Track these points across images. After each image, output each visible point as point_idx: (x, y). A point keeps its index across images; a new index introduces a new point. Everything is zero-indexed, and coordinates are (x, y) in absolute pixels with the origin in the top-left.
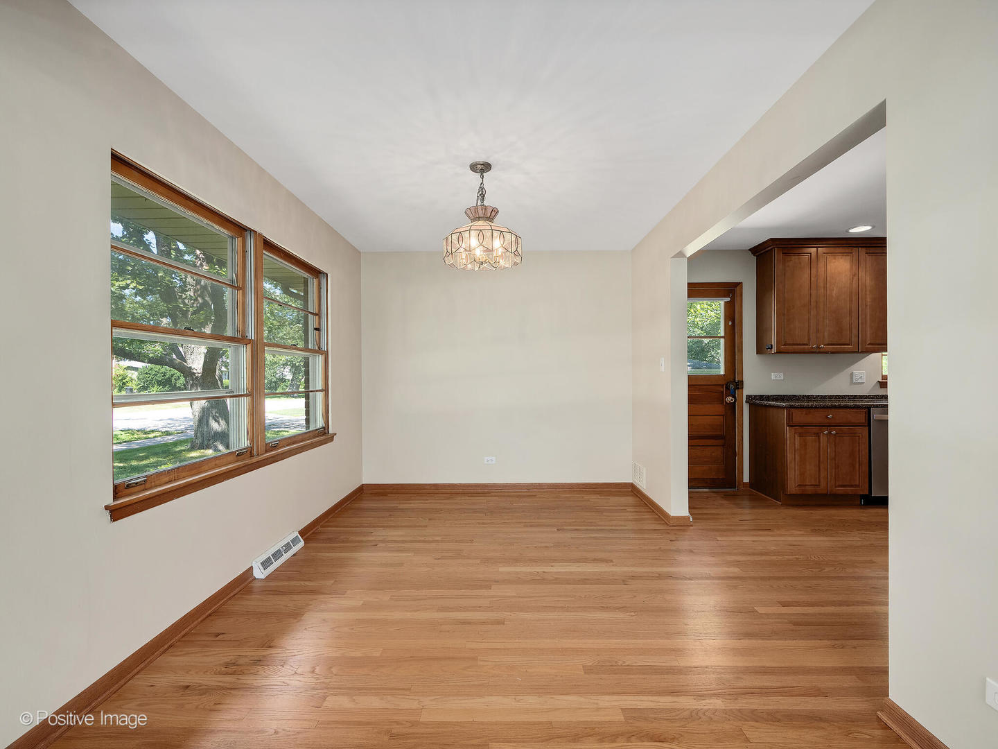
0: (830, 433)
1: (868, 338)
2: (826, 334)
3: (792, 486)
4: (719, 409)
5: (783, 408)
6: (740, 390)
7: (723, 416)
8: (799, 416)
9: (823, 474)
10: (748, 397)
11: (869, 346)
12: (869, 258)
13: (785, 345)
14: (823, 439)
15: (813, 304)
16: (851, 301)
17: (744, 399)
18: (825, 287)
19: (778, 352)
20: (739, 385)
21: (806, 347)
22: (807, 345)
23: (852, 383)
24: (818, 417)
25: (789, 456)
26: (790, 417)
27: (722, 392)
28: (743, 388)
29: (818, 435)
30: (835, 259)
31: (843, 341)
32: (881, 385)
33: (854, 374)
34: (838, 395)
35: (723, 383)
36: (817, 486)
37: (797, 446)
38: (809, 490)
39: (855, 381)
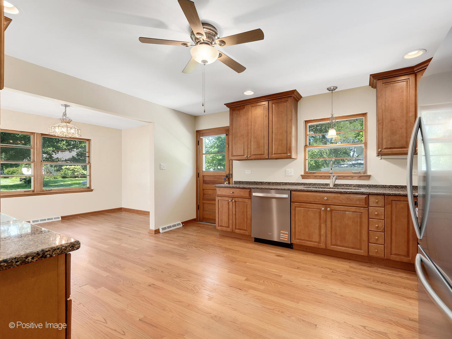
6: (231, 179)
8: (220, 191)
13: (233, 156)
14: (230, 204)
15: (246, 134)
18: (252, 125)
20: (230, 176)
22: (243, 156)
29: (228, 201)
31: (260, 153)
32: (303, 177)
33: (287, 171)
34: (277, 182)
35: (225, 175)
36: (228, 227)
37: (219, 206)
38: (224, 229)
39: (287, 175)
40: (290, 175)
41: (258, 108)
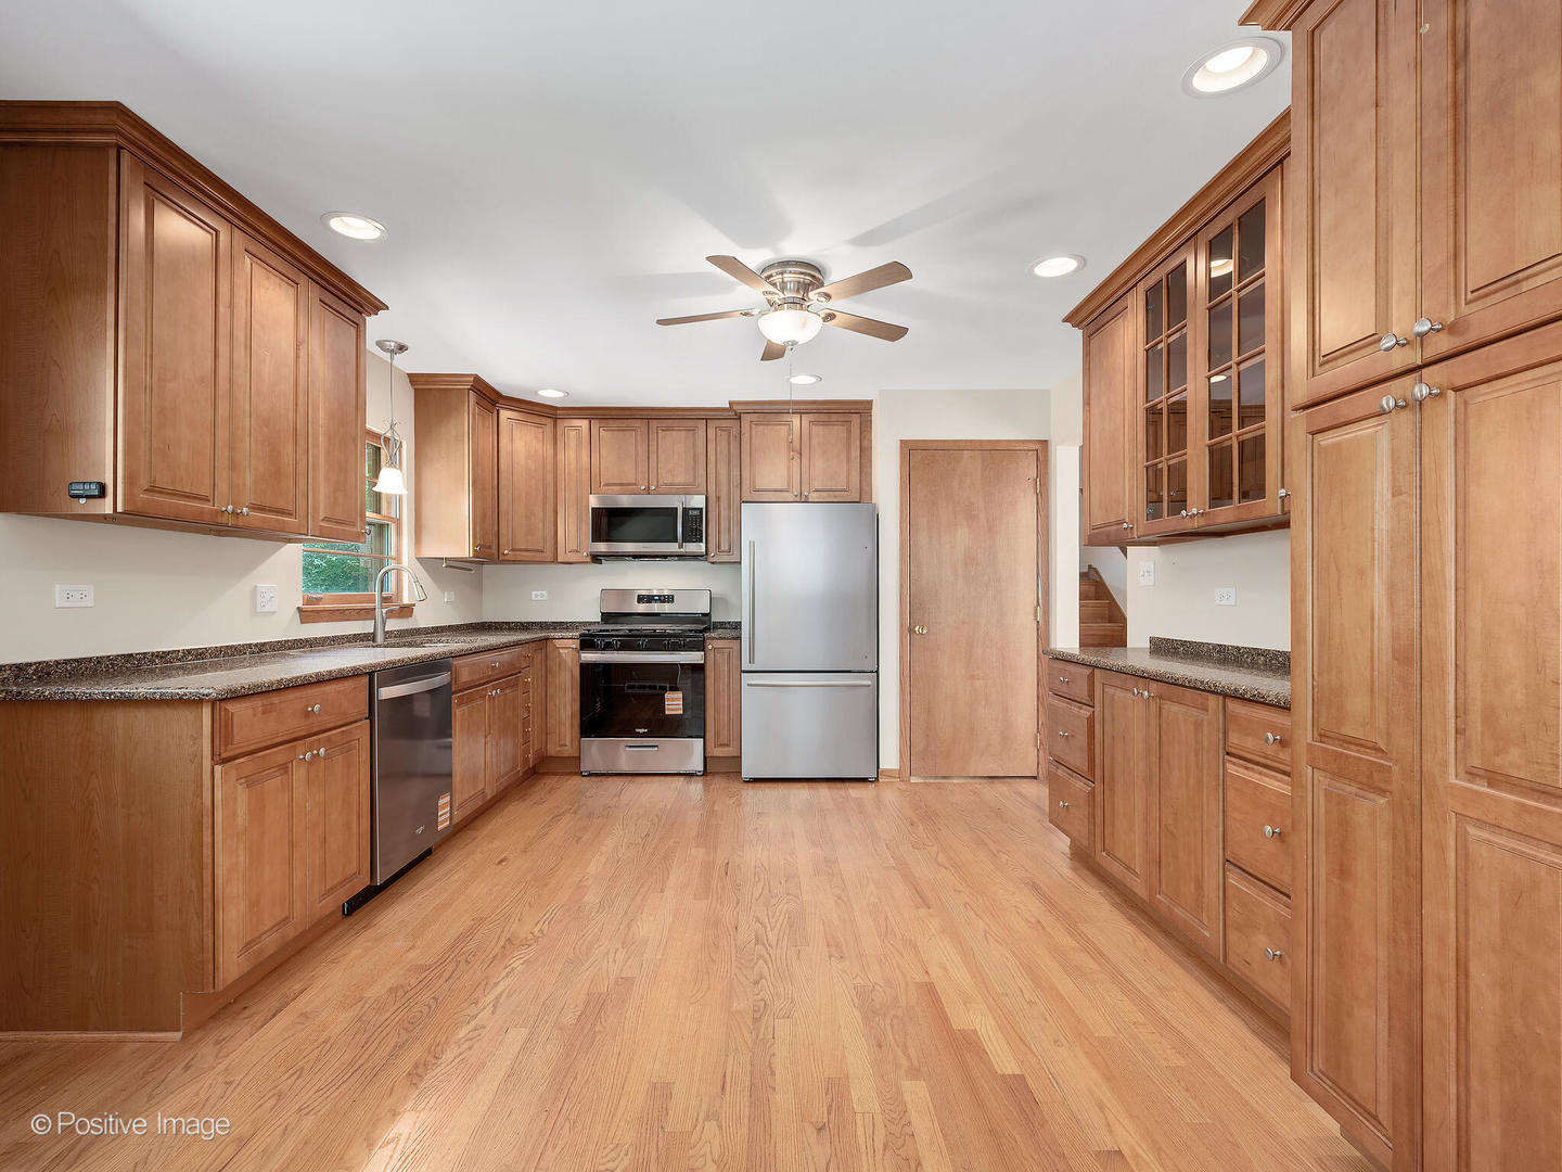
1: (322, 507)
3: (232, 964)
5: (196, 702)
9: (298, 877)
11: (325, 524)
12: (324, 313)
13: (149, 490)
14: (298, 776)
15: (224, 384)
18: (248, 348)
19: (130, 514)
21: (207, 506)
22: (205, 501)
23: (255, 613)
24: (288, 714)
26: (223, 732)
29: (285, 768)
30: (268, 279)
31: (281, 505)
32: (305, 616)
33: (258, 591)
34: (232, 647)
36: (285, 920)
37: (242, 819)
38: (270, 943)
39: (259, 609)
40: (267, 609)
41: (275, 280)
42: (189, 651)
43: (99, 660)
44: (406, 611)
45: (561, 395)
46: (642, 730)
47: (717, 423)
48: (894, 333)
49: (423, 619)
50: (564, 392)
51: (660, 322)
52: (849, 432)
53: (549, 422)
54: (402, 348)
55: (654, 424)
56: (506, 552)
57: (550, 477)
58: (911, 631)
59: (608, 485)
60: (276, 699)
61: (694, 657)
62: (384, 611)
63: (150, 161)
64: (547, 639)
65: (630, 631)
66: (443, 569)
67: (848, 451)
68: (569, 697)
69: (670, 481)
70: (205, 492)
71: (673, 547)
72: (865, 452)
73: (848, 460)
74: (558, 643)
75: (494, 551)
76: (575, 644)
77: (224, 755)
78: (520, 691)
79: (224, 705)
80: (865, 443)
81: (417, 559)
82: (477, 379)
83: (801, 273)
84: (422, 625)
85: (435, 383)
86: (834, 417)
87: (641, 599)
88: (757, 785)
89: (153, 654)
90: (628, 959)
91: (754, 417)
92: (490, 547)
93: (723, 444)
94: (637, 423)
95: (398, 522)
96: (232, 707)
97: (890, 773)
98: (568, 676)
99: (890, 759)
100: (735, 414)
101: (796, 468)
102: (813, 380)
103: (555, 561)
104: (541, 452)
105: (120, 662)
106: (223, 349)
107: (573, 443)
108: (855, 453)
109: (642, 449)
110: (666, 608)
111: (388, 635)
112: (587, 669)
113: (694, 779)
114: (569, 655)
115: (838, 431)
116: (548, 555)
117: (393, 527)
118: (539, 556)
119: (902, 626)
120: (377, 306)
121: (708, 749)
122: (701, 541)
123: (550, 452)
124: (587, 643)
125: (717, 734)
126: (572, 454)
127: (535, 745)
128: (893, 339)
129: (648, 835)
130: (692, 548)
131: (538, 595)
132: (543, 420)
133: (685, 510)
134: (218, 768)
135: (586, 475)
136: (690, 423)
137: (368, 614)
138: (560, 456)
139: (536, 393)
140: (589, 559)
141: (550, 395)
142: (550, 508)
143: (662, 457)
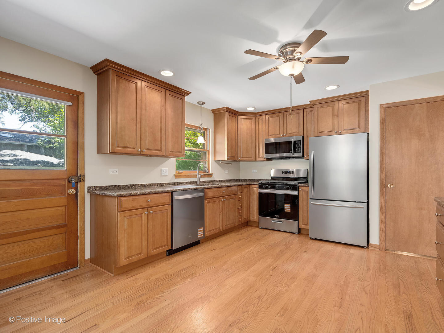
0: (149, 212)
1: (170, 148)
2: (147, 142)
3: (123, 261)
4: (61, 200)
5: (115, 197)
6: (82, 183)
7: (65, 206)
8: (127, 203)
9: (145, 243)
10: (90, 188)
11: (171, 153)
12: (171, 98)
13: (118, 147)
14: (145, 217)
15: (139, 120)
16: (161, 122)
17: (86, 190)
18: (146, 110)
19: (113, 153)
20: (81, 179)
21: (133, 150)
22: (134, 148)
23: (161, 176)
24: (141, 201)
25: (120, 237)
27: (65, 185)
28: (84, 181)
29: (141, 215)
30: (152, 92)
31: (157, 148)
32: (176, 177)
33: (162, 170)
34: (154, 184)
35: (65, 177)
36: (141, 253)
37: (126, 226)
38: (135, 258)
39: (162, 175)
40: (165, 174)
41: (154, 92)
42: (142, 185)
43: (119, 186)
44: (210, 175)
45: (254, 109)
46: (277, 216)
47: (307, 110)
48: (344, 60)
49: (216, 177)
50: (254, 108)
51: (250, 79)
52: (359, 105)
53: (254, 118)
54: (203, 103)
55: (285, 113)
56: (240, 158)
57: (254, 135)
58: (385, 186)
59: (271, 135)
60: (137, 197)
61: (295, 193)
62: (200, 175)
63: (117, 70)
64: (250, 185)
65: (279, 183)
66: (221, 163)
67: (359, 113)
68: (256, 203)
69: (291, 132)
70: (133, 146)
71: (291, 155)
72: (367, 112)
73: (359, 117)
74: (253, 186)
75: (236, 158)
76: (257, 186)
77: (120, 210)
78: (236, 199)
79: (120, 198)
80: (367, 108)
81: (214, 161)
82: (227, 108)
83: (293, 47)
84: (216, 179)
85: (217, 111)
86: (353, 100)
87: (283, 172)
88: (315, 241)
89: (132, 185)
90: (216, 289)
91: (319, 105)
92: (234, 157)
93: (309, 117)
94: (280, 114)
95: (209, 151)
96: (122, 199)
97: (374, 246)
98: (256, 196)
99: (375, 239)
100: (312, 105)
101: (336, 123)
102: (336, 87)
103: (255, 160)
104: (251, 127)
105: (124, 186)
106: (139, 111)
107: (260, 123)
108: (362, 113)
109: (282, 123)
110: (291, 175)
111: (200, 182)
112: (260, 194)
113: (294, 235)
114: (256, 190)
115: (355, 105)
116: (253, 159)
117: (207, 152)
118: (250, 159)
119: (381, 184)
120: (188, 93)
121: (300, 225)
122: (300, 152)
123: (254, 127)
124: (261, 186)
125: (303, 220)
126: (260, 126)
127: (244, 216)
128: (344, 63)
129: (260, 251)
130: (296, 154)
131: (255, 171)
132: (252, 117)
133: (295, 142)
134: (118, 213)
135: (264, 133)
136: (298, 111)
137: (195, 176)
138: (257, 128)
139: (246, 109)
140: (265, 160)
141: (251, 109)
142: (254, 144)
143: (288, 125)
